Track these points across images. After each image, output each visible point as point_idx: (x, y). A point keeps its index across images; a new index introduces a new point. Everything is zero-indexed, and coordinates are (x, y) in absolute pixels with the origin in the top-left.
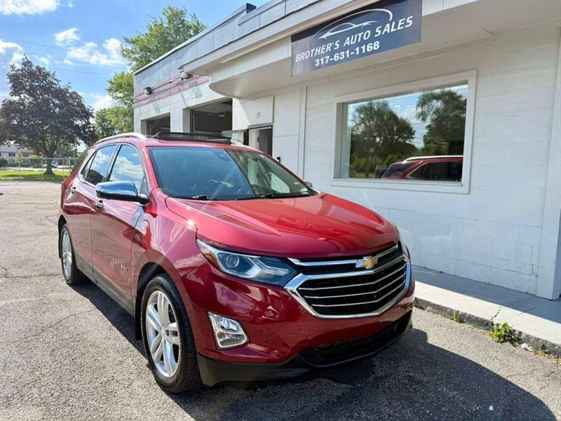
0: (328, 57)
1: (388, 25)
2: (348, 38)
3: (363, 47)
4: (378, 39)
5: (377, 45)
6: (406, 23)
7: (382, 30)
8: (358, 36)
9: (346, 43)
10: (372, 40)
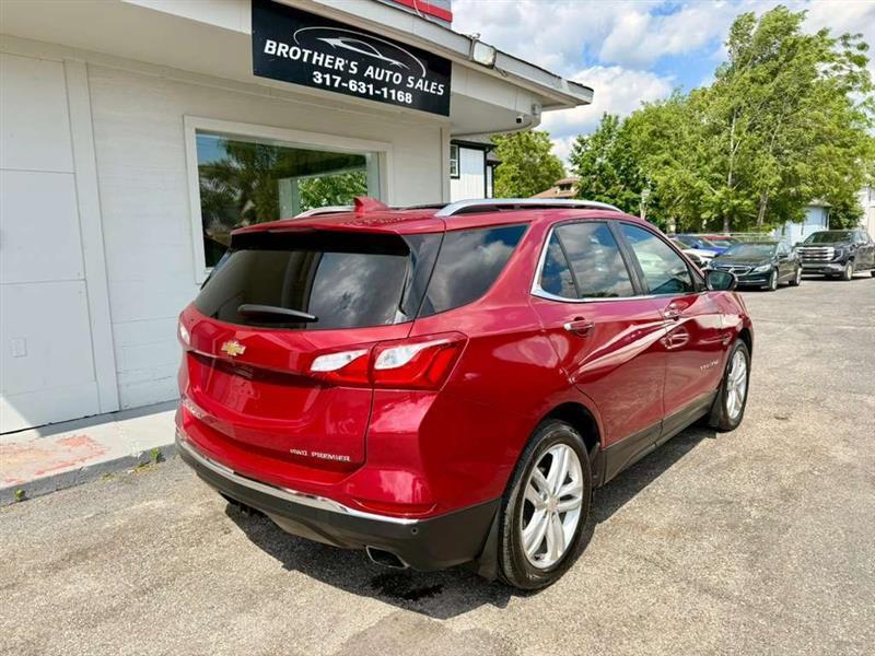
0: (339, 79)
1: (421, 81)
2: (371, 68)
3: (393, 92)
4: (411, 91)
5: (409, 98)
6: (437, 90)
7: (415, 82)
8: (385, 74)
9: (367, 73)
10: (403, 87)
